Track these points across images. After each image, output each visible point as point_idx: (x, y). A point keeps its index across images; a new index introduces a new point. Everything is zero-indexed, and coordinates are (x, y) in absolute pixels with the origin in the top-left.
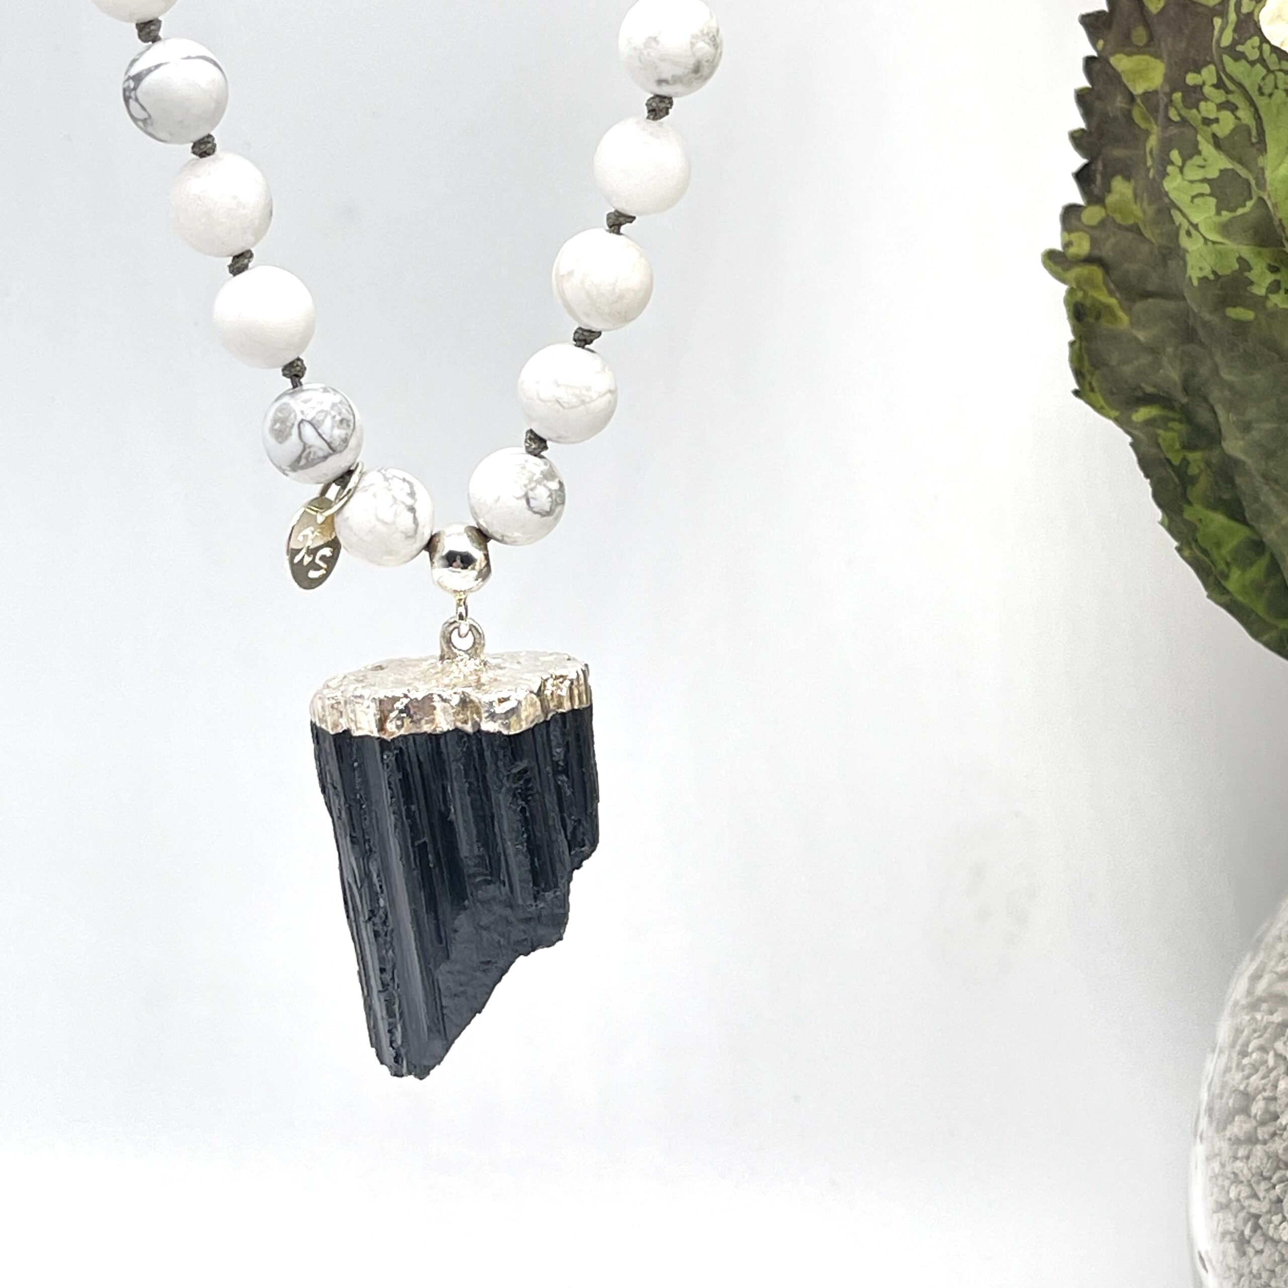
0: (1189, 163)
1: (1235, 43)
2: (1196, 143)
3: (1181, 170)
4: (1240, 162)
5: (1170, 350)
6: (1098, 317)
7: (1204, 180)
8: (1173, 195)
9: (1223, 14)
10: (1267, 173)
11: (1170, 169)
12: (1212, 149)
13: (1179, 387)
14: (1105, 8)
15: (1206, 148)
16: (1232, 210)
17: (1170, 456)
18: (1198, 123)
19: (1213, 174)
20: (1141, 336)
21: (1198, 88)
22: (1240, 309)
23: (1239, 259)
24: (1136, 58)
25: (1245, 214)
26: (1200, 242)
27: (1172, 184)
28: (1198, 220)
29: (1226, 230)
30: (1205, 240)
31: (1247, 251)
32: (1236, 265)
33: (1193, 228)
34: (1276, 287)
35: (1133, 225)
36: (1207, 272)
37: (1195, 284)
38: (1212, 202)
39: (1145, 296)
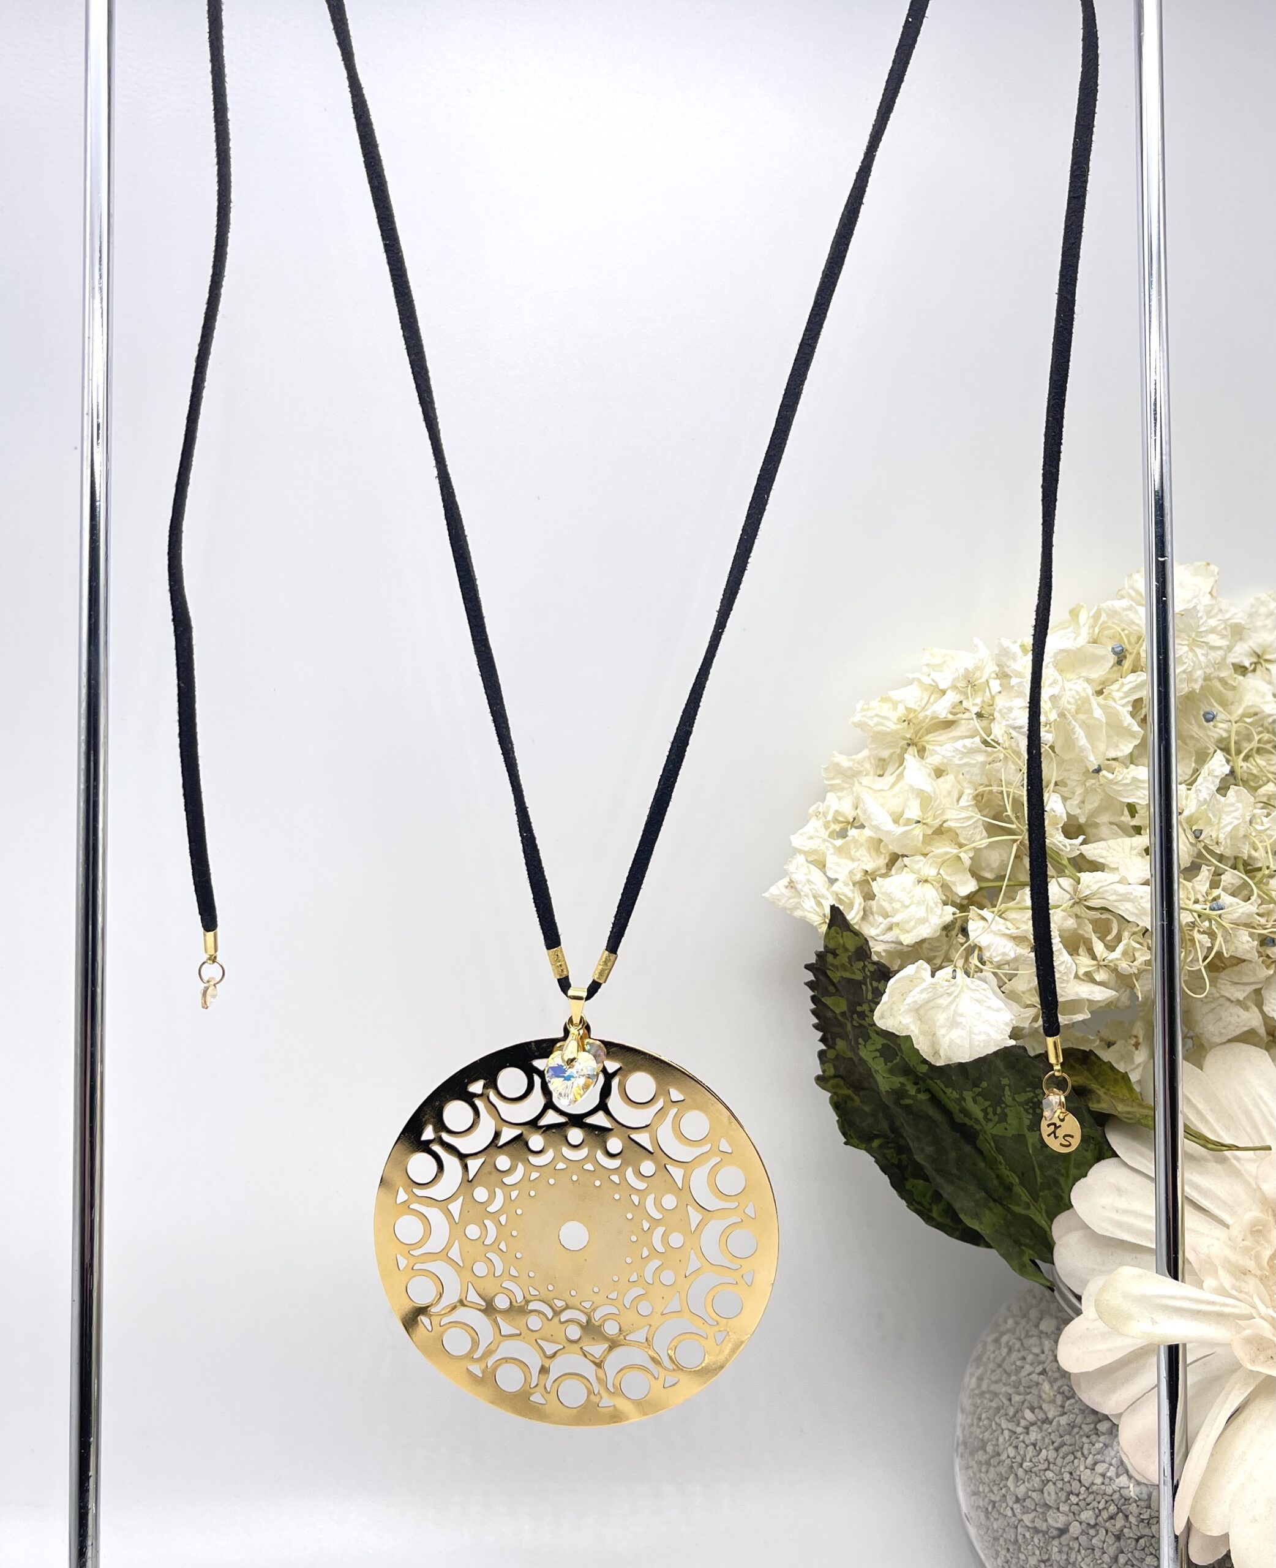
0: (867, 1043)
1: (873, 998)
2: (868, 1033)
3: (865, 1046)
4: (889, 1040)
5: (881, 1114)
6: (846, 1102)
7: (876, 1050)
8: (865, 1057)
9: (866, 985)
10: (902, 1046)
11: (860, 1046)
12: (875, 1035)
13: (888, 1129)
14: (813, 978)
15: (873, 1035)
16: (892, 1062)
17: (893, 1161)
18: (866, 1025)
19: (879, 1047)
20: (867, 1109)
21: (863, 1012)
22: (906, 1100)
23: (900, 1083)
24: (833, 997)
25: (897, 1063)
26: (882, 1078)
27: (863, 1053)
28: (878, 1068)
29: (891, 1071)
30: (884, 1077)
31: (902, 1079)
32: (899, 1085)
33: (877, 1071)
34: (919, 1091)
35: (851, 1059)
36: (888, 1089)
37: (884, 1093)
38: (882, 1059)
39: (864, 1089)
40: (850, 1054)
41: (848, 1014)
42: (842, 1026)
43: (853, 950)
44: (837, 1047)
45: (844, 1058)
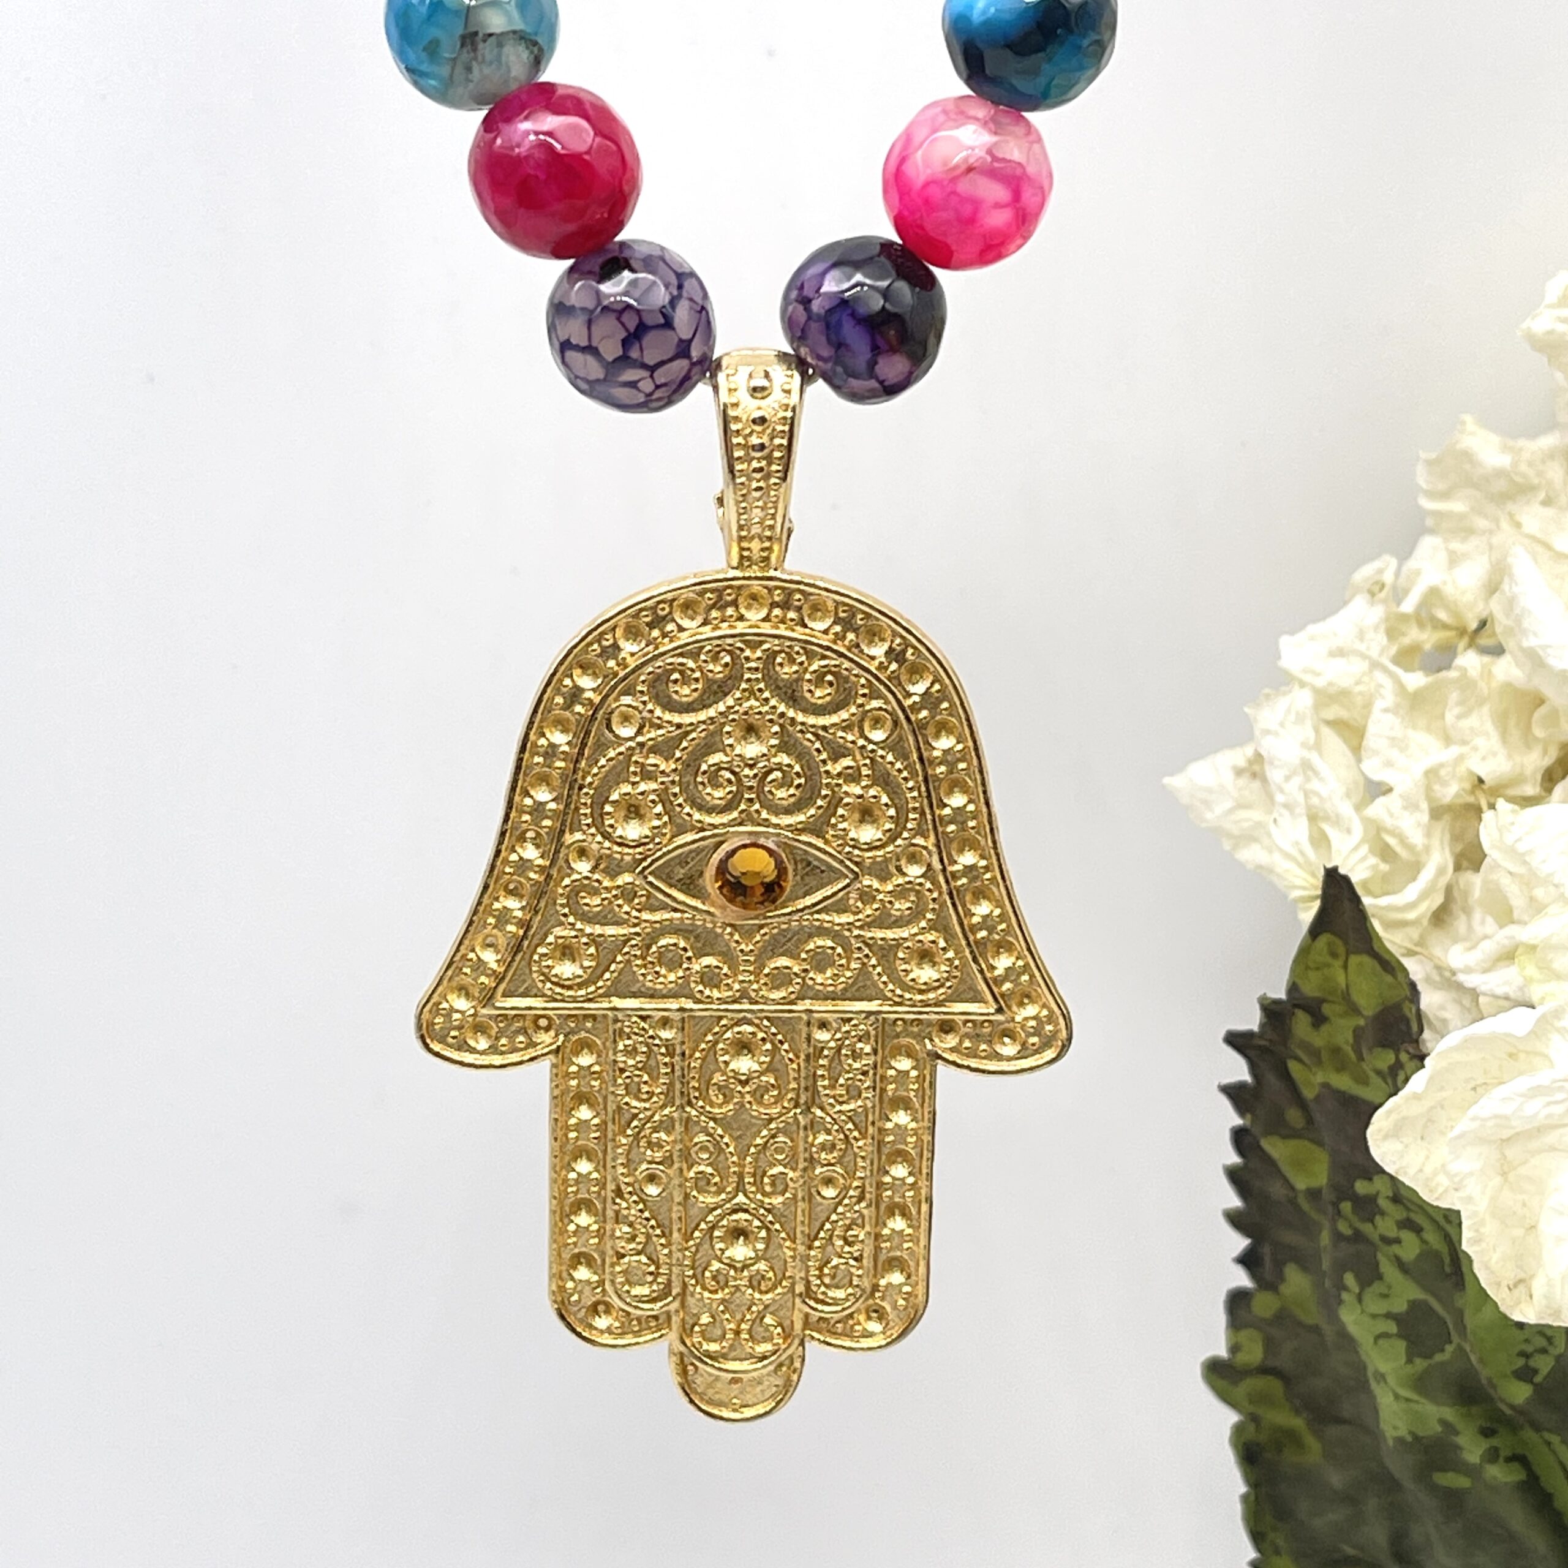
0: (1369, 1290)
2: (1377, 1264)
3: (1359, 1299)
4: (1432, 1293)
5: (1371, 1501)
7: (1389, 1316)
8: (1352, 1329)
10: (1467, 1318)
11: (1345, 1296)
12: (1397, 1275)
14: (1249, 1080)
15: (1388, 1269)
16: (1428, 1356)
18: (1375, 1237)
19: (1400, 1306)
20: (1336, 1479)
21: (1372, 1199)
22: (1450, 1475)
23: (1443, 1422)
24: (1293, 1143)
25: (1442, 1364)
26: (1391, 1398)
27: (1351, 1318)
28: (1384, 1367)
29: (1421, 1384)
30: (1397, 1397)
31: (1449, 1413)
32: (1439, 1429)
33: (1381, 1377)
34: (1492, 1456)
35: (1316, 1329)
36: (1403, 1432)
37: (1391, 1443)
38: (1401, 1346)
39: (1340, 1421)
40: (1312, 1315)
41: (1328, 1196)
42: (1309, 1229)
43: (1369, 1012)
44: (1284, 1289)
45: (1300, 1324)
